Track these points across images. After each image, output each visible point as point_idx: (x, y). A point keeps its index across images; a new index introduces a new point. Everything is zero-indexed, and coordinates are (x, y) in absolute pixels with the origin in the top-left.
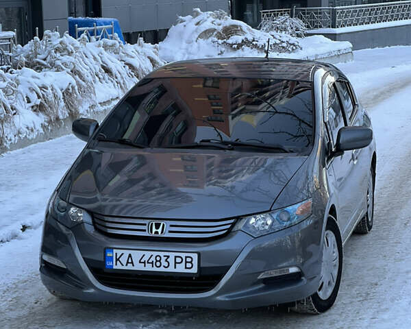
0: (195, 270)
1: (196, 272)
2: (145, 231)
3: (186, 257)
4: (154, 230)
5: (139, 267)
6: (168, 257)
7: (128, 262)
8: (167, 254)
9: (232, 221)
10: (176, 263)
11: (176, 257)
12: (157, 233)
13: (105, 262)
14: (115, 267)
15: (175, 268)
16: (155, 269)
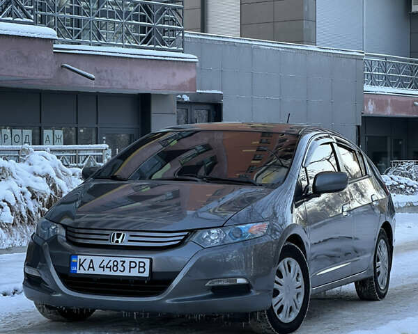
0: (146, 274)
1: (148, 276)
2: (107, 240)
3: (140, 262)
4: (116, 239)
5: (99, 271)
6: (124, 262)
7: (89, 267)
8: (123, 259)
9: (186, 233)
10: (130, 267)
11: (131, 262)
12: (117, 241)
13: (70, 268)
14: (78, 272)
15: (130, 272)
16: (113, 273)
